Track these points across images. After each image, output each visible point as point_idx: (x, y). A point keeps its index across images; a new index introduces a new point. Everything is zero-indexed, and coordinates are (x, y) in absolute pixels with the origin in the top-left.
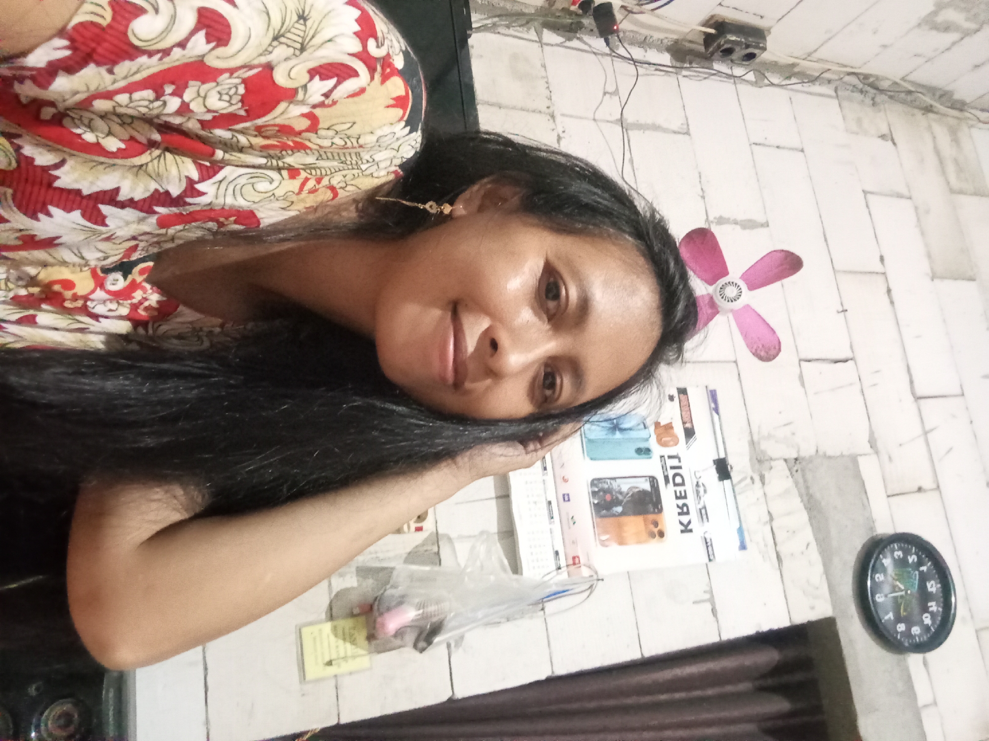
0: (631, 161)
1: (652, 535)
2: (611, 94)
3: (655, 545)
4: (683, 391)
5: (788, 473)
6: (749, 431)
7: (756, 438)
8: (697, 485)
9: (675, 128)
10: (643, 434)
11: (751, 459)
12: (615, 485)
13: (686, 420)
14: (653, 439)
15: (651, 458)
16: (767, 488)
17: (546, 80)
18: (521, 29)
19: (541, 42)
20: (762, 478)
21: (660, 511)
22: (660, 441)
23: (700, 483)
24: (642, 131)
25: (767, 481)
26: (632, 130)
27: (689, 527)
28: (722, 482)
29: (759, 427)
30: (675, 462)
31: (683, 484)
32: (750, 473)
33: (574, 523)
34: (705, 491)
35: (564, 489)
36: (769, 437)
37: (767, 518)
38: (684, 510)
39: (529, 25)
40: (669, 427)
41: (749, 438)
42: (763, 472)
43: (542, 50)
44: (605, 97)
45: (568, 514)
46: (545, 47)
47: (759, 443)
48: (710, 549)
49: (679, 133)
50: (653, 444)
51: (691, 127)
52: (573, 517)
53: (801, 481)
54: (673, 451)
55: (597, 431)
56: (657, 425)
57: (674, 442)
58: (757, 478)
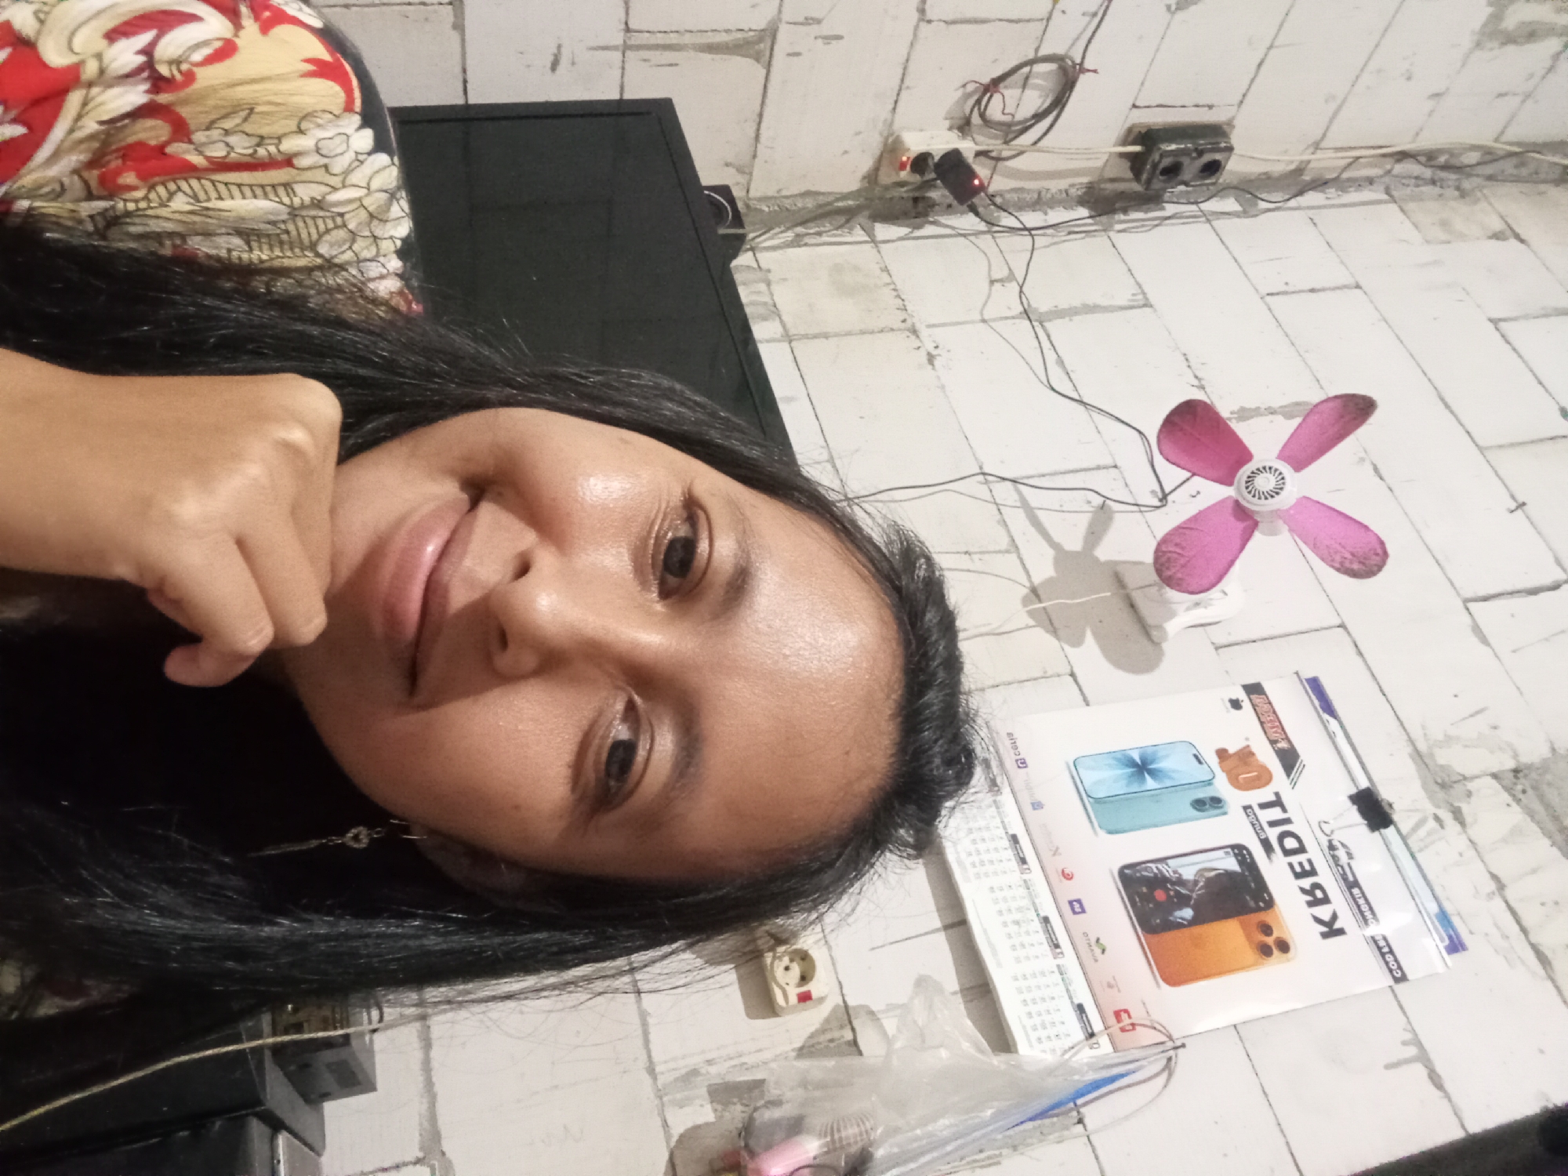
0: (1060, 362)
1: (1265, 951)
2: (1000, 281)
3: (1275, 968)
4: (1254, 689)
5: (1506, 797)
6: (1406, 737)
7: (1422, 746)
8: (1332, 847)
9: (1124, 303)
10: (1200, 773)
11: (1425, 786)
12: (1167, 870)
13: (1274, 736)
14: (1222, 780)
15: (1225, 813)
16: (1472, 832)
17: (892, 287)
18: (839, 232)
19: (873, 241)
20: (1458, 815)
21: (1270, 904)
22: (1235, 782)
23: (1335, 843)
24: (1067, 319)
25: (1468, 819)
26: (1050, 320)
27: (1337, 925)
28: (1377, 834)
29: (1423, 727)
30: (1275, 814)
31: (1302, 850)
32: (1431, 809)
33: (1103, 951)
34: (1350, 856)
35: (1070, 891)
36: (1449, 740)
37: (1492, 886)
38: (1316, 897)
39: (851, 223)
40: (1246, 755)
41: (1410, 749)
42: (1456, 804)
43: (879, 252)
44: (994, 288)
45: (1085, 934)
46: (883, 247)
47: (1432, 755)
48: (1389, 958)
49: (1132, 307)
50: (1222, 786)
51: (1149, 296)
52: (1098, 940)
53: (1537, 806)
54: (1266, 794)
55: (1109, 780)
56: (1222, 754)
57: (1263, 778)
58: (1446, 816)
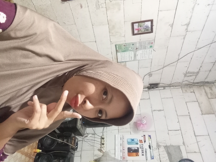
1: (137, 155)
3: (137, 157)
4: (144, 135)
5: (164, 148)
6: (157, 141)
10: (137, 141)
11: (157, 146)
12: (131, 148)
13: (144, 139)
14: (139, 142)
15: (138, 145)
20: (158, 149)
21: (139, 152)
22: (140, 142)
27: (143, 155)
30: (142, 145)
31: (143, 148)
34: (147, 150)
36: (160, 142)
37: (159, 155)
38: (143, 152)
40: (142, 141)
45: (124, 152)
47: (158, 143)
48: (147, 158)
49: (148, 99)
50: (139, 143)
51: (150, 98)
53: (166, 149)
54: (142, 144)
55: (130, 141)
56: (140, 140)
57: (142, 143)
58: (157, 149)
